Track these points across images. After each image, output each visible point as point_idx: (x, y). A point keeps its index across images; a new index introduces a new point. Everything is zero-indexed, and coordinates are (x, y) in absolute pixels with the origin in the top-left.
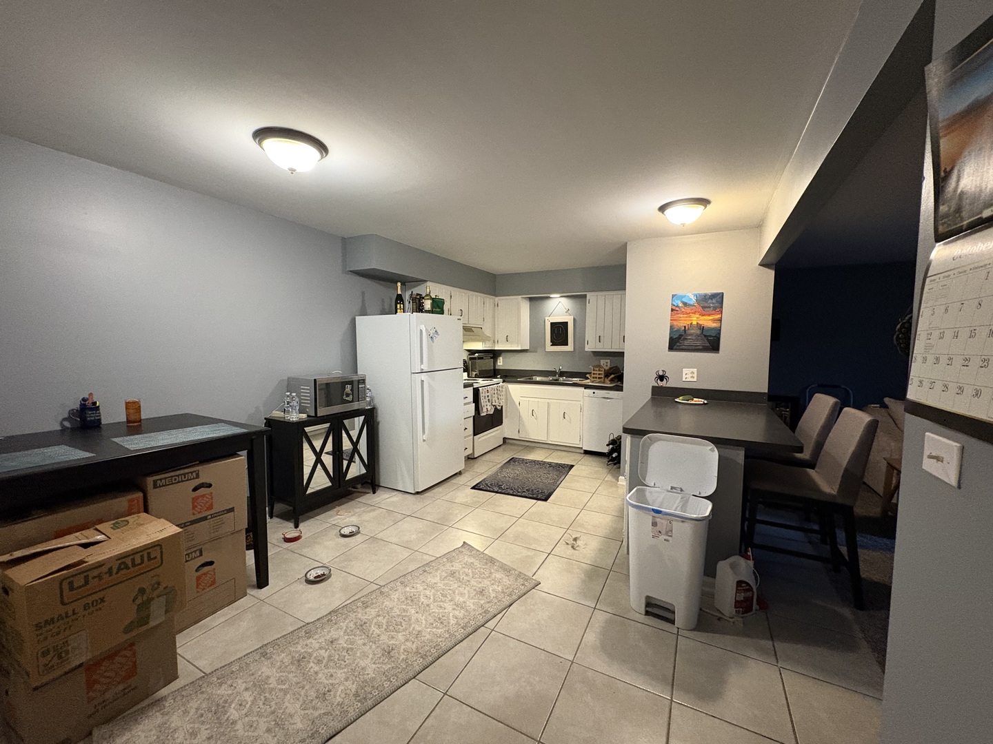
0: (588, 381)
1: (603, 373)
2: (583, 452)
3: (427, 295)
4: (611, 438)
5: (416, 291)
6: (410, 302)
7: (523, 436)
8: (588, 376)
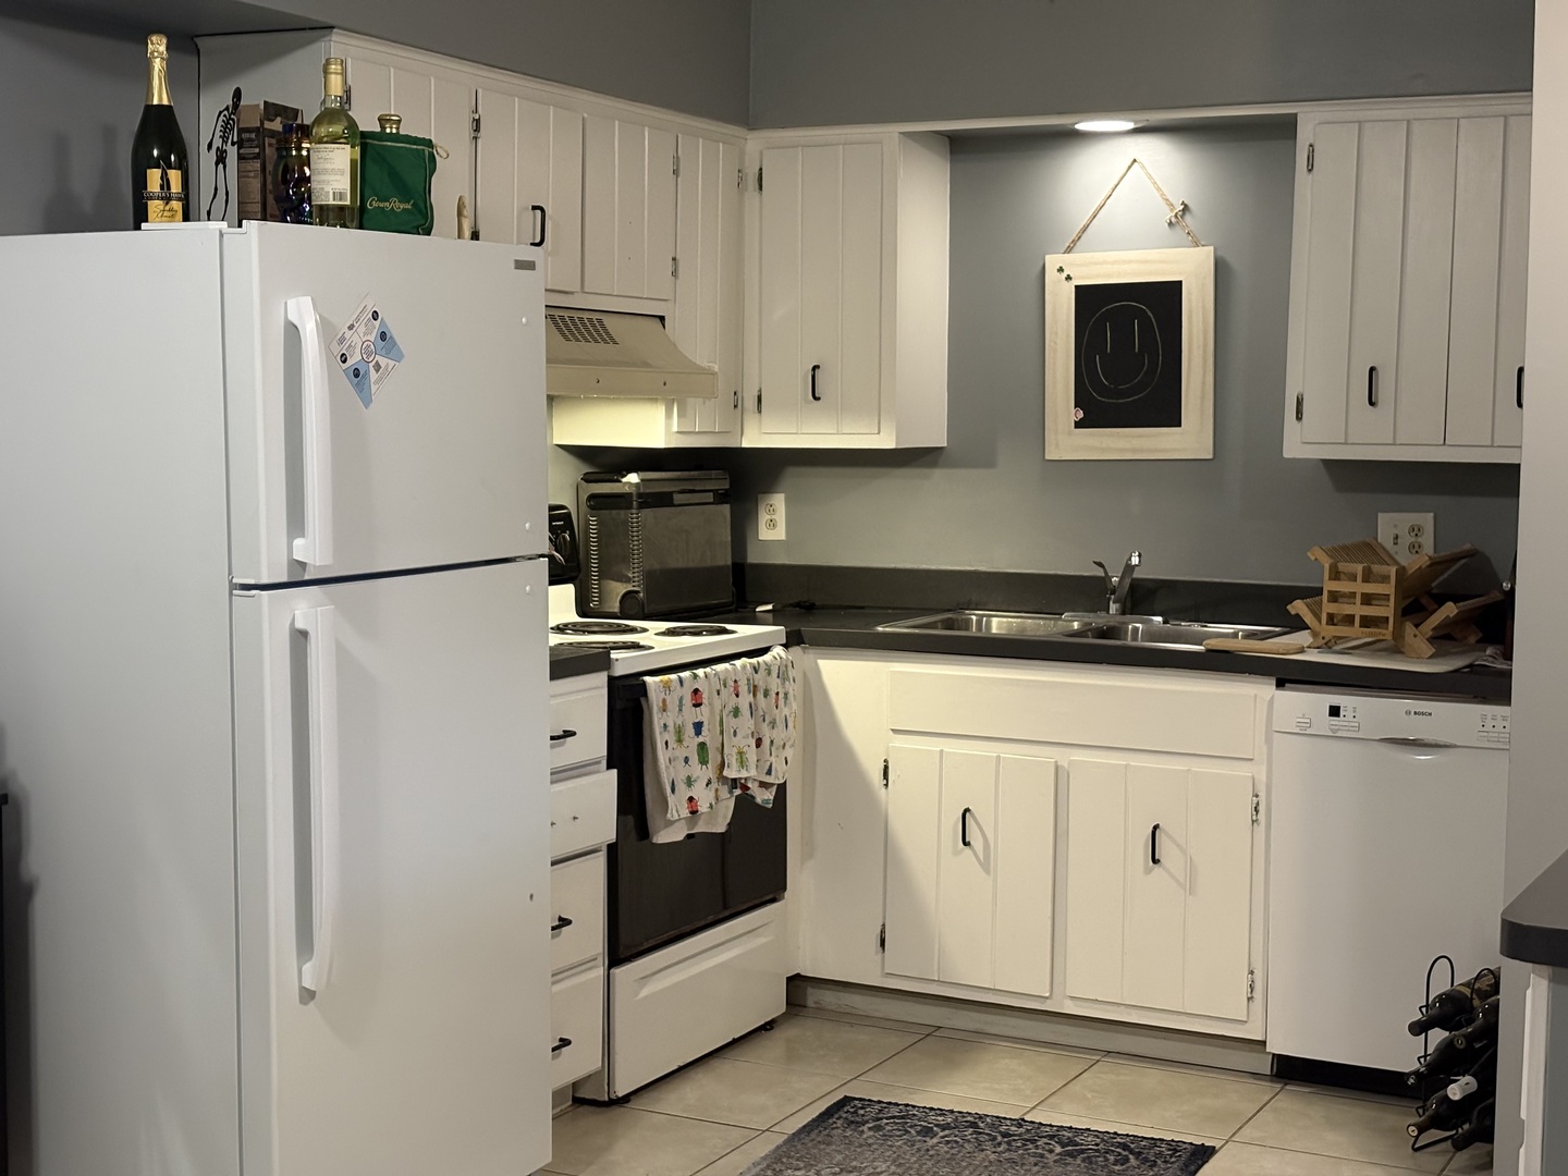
0: (1302, 638)
1: (1389, 589)
2: (1266, 1067)
3: (328, 116)
4: (1441, 986)
5: (264, 86)
6: (221, 159)
7: (902, 968)
8: (1298, 607)
